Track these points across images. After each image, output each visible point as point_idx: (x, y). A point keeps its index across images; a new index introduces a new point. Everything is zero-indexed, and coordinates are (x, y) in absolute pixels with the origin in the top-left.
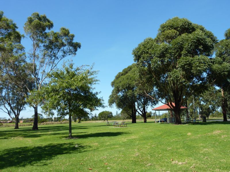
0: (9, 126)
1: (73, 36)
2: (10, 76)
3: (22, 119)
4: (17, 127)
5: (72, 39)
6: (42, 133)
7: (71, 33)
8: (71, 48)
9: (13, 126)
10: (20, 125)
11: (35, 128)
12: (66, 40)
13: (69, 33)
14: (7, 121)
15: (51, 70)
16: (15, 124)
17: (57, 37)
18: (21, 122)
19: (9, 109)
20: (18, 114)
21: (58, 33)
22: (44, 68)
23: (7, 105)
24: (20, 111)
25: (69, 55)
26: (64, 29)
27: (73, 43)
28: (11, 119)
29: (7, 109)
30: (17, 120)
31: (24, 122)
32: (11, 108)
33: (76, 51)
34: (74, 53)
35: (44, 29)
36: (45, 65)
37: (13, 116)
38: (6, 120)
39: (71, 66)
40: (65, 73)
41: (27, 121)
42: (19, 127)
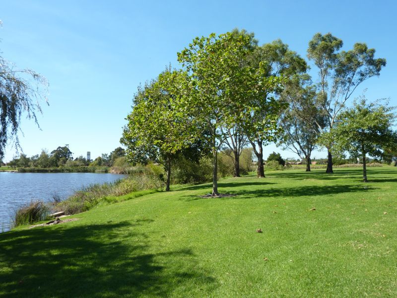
0: (299, 168)
1: (373, 51)
2: (298, 111)
3: (314, 160)
4: (308, 169)
5: (373, 56)
6: (337, 177)
7: (369, 48)
8: (371, 67)
9: (304, 168)
10: (313, 168)
11: (330, 171)
12: (364, 58)
13: (366, 48)
14: (296, 162)
15: (346, 99)
16: (305, 166)
17: (350, 58)
18: (314, 163)
19: (298, 148)
20: (309, 155)
21: (351, 52)
22: (336, 98)
23: (296, 144)
24: (311, 151)
25: (370, 76)
26: (358, 45)
27: (374, 61)
28: (301, 160)
29: (296, 149)
30: (308, 161)
31: (317, 164)
32: (301, 147)
33: (379, 70)
34: (376, 73)
35: (332, 51)
36: (337, 95)
37: (303, 156)
38: (294, 161)
39: (364, 102)
40: (357, 111)
41: (320, 162)
42: (311, 170)
